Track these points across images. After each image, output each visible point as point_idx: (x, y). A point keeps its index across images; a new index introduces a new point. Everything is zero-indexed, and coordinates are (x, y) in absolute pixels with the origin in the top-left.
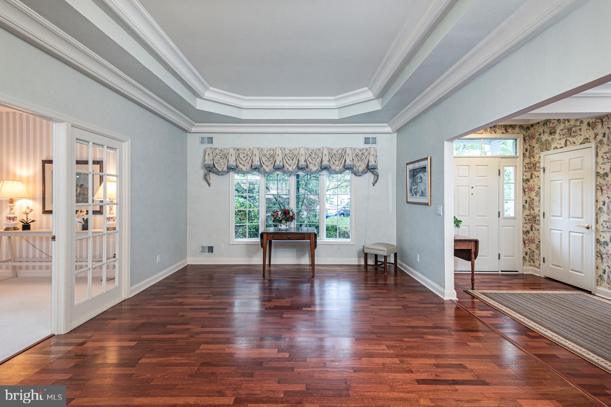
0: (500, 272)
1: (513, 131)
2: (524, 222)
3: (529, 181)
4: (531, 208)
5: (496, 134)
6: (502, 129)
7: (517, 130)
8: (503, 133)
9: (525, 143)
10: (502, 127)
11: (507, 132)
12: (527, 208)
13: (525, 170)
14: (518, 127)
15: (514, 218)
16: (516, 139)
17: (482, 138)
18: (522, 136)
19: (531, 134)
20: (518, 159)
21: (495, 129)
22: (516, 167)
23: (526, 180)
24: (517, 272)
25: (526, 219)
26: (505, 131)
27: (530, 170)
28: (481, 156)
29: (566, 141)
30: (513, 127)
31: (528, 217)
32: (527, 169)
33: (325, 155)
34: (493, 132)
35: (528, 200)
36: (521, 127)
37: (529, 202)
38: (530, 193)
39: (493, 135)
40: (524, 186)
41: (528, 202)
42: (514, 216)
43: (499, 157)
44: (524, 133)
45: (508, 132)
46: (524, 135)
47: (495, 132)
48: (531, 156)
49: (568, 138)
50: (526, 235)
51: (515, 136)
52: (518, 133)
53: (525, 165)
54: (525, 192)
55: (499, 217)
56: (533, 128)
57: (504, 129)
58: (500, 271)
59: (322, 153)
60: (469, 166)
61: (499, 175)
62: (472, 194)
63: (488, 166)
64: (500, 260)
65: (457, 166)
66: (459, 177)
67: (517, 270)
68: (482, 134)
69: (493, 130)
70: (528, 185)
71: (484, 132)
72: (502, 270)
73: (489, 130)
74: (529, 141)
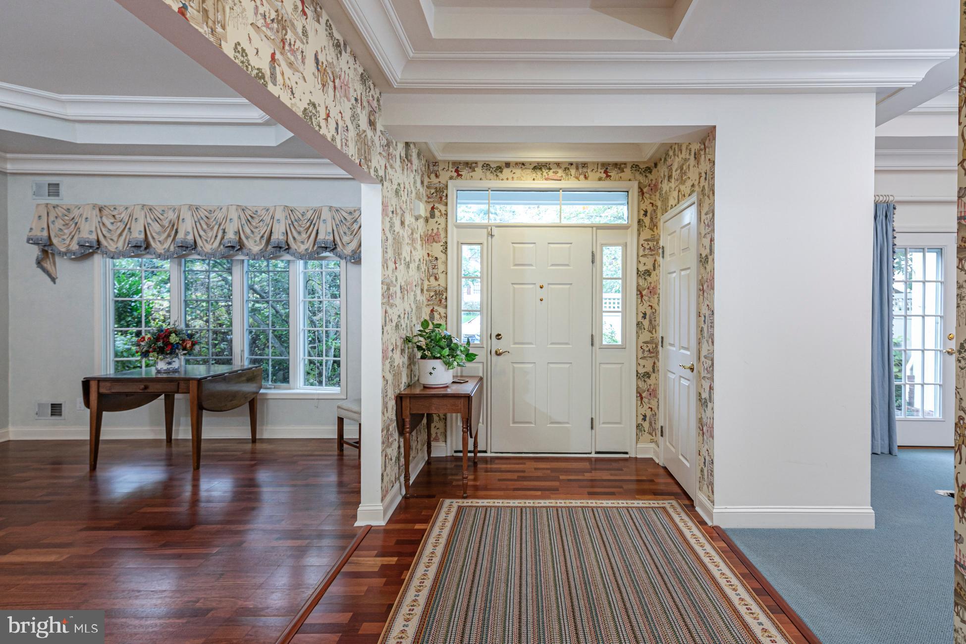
0: (593, 455)
1: (620, 175)
2: (640, 355)
3: (649, 275)
4: (653, 328)
5: (586, 182)
6: (599, 170)
7: (627, 172)
8: (600, 179)
9: (643, 198)
10: (600, 167)
11: (608, 176)
12: (646, 327)
13: (641, 253)
14: (629, 166)
15: (622, 348)
16: (628, 192)
17: (561, 189)
18: (635, 185)
19: (654, 182)
20: (629, 230)
21: (585, 170)
22: (625, 246)
23: (644, 273)
25: (644, 350)
26: (604, 175)
27: (653, 253)
28: (560, 225)
30: (619, 166)
31: (647, 346)
32: (647, 252)
33: (278, 220)
34: (582, 177)
35: (649, 311)
36: (635, 167)
37: (650, 316)
38: (652, 299)
39: (582, 183)
40: (641, 284)
41: (647, 317)
42: (620, 343)
43: (592, 227)
44: (641, 178)
45: (610, 176)
46: (640, 183)
47: (586, 178)
48: (654, 226)
50: (645, 381)
51: (624, 185)
52: (630, 180)
53: (642, 242)
54: (642, 296)
55: (592, 345)
56: (656, 170)
57: (603, 171)
58: (593, 452)
59: (273, 218)
60: (535, 243)
61: (593, 262)
62: (541, 300)
63: (571, 243)
64: (593, 431)
65: (513, 243)
66: (516, 265)
67: (626, 451)
68: (560, 180)
69: (581, 171)
70: (649, 282)
71: (564, 175)
72: (598, 450)
73: (573, 171)
74: (651, 195)
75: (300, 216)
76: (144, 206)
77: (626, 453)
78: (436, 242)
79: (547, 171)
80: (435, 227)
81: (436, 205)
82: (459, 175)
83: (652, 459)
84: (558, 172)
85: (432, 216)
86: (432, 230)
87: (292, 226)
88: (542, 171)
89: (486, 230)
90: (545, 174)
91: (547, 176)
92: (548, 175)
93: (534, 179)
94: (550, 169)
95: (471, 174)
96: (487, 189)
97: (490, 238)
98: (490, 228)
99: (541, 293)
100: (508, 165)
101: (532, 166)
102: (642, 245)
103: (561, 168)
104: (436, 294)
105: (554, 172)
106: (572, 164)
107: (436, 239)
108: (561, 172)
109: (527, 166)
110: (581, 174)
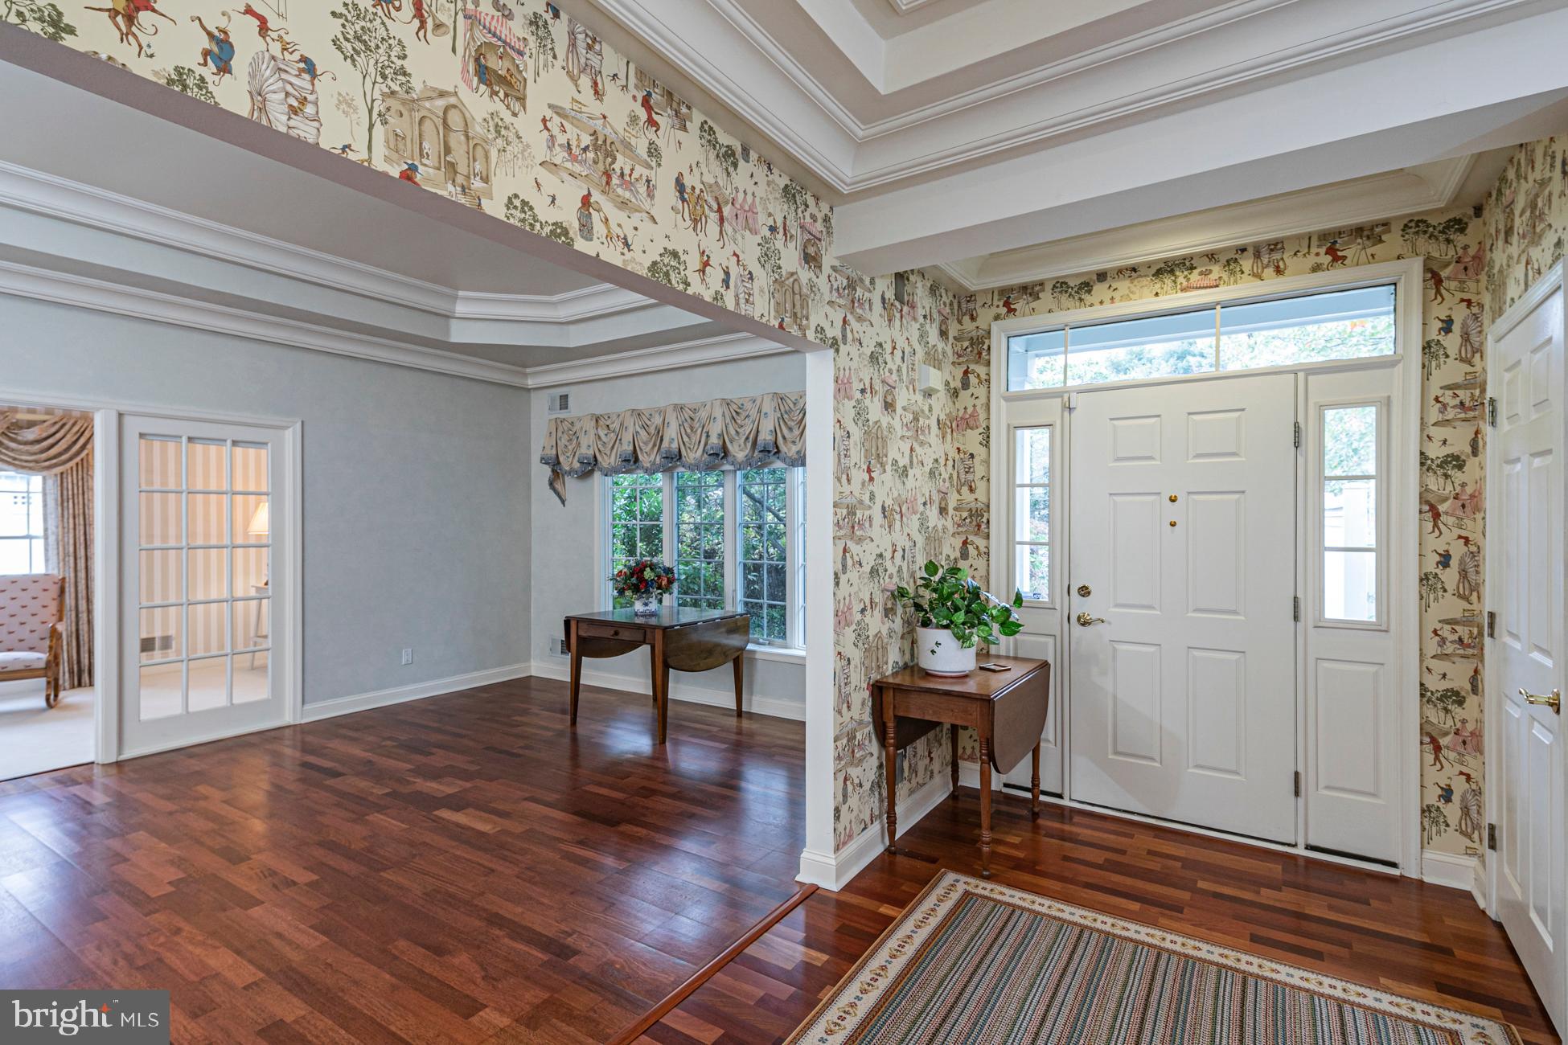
0: (1300, 851)
1: (1372, 250)
3: (1460, 466)
5: (1281, 279)
6: (1314, 250)
7: (1394, 240)
8: (1316, 268)
9: (1438, 292)
10: (1315, 242)
11: (1337, 259)
14: (1396, 228)
15: (1379, 629)
16: (1395, 284)
17: (1218, 303)
18: (1416, 266)
19: (1472, 251)
20: (1399, 367)
21: (1276, 256)
22: (1385, 406)
23: (1443, 462)
26: (1327, 259)
27: (1468, 415)
28: (1217, 374)
30: (1370, 232)
31: (1454, 631)
34: (1270, 271)
35: (1458, 550)
36: (1416, 226)
39: (1272, 284)
40: (1433, 487)
42: (1373, 618)
43: (1295, 372)
44: (1436, 250)
45: (1343, 258)
47: (1279, 271)
50: (1446, 710)
51: (1389, 269)
52: (1398, 257)
53: (1435, 391)
55: (1296, 618)
56: (1481, 220)
57: (1323, 250)
58: (1301, 845)
60: (1159, 416)
61: (1297, 445)
62: (1173, 524)
63: (1243, 410)
64: (1301, 800)
65: (1111, 419)
66: (1119, 459)
67: (1392, 860)
68: (1217, 286)
69: (1265, 261)
70: (1457, 482)
71: (1225, 276)
72: (1313, 842)
73: (1247, 264)
74: (1462, 282)
75: (792, 406)
76: (633, 410)
77: (1394, 865)
78: (971, 429)
79: (1186, 273)
80: (970, 403)
81: (972, 367)
82: (1011, 311)
83: (1468, 895)
84: (1211, 271)
85: (965, 385)
86: (965, 408)
87: (781, 421)
88: (1174, 275)
89: (1060, 399)
90: (1181, 279)
91: (1185, 284)
92: (1188, 280)
93: (1157, 294)
94: (1192, 268)
95: (1034, 305)
96: (1061, 327)
97: (1066, 414)
98: (1066, 396)
99: (1173, 512)
100: (1102, 276)
101: (1154, 270)
102: (1437, 399)
103: (1217, 261)
104: (971, 516)
105: (1201, 273)
106: (1243, 250)
107: (971, 423)
108: (1217, 271)
109: (1142, 271)
110: (1267, 266)
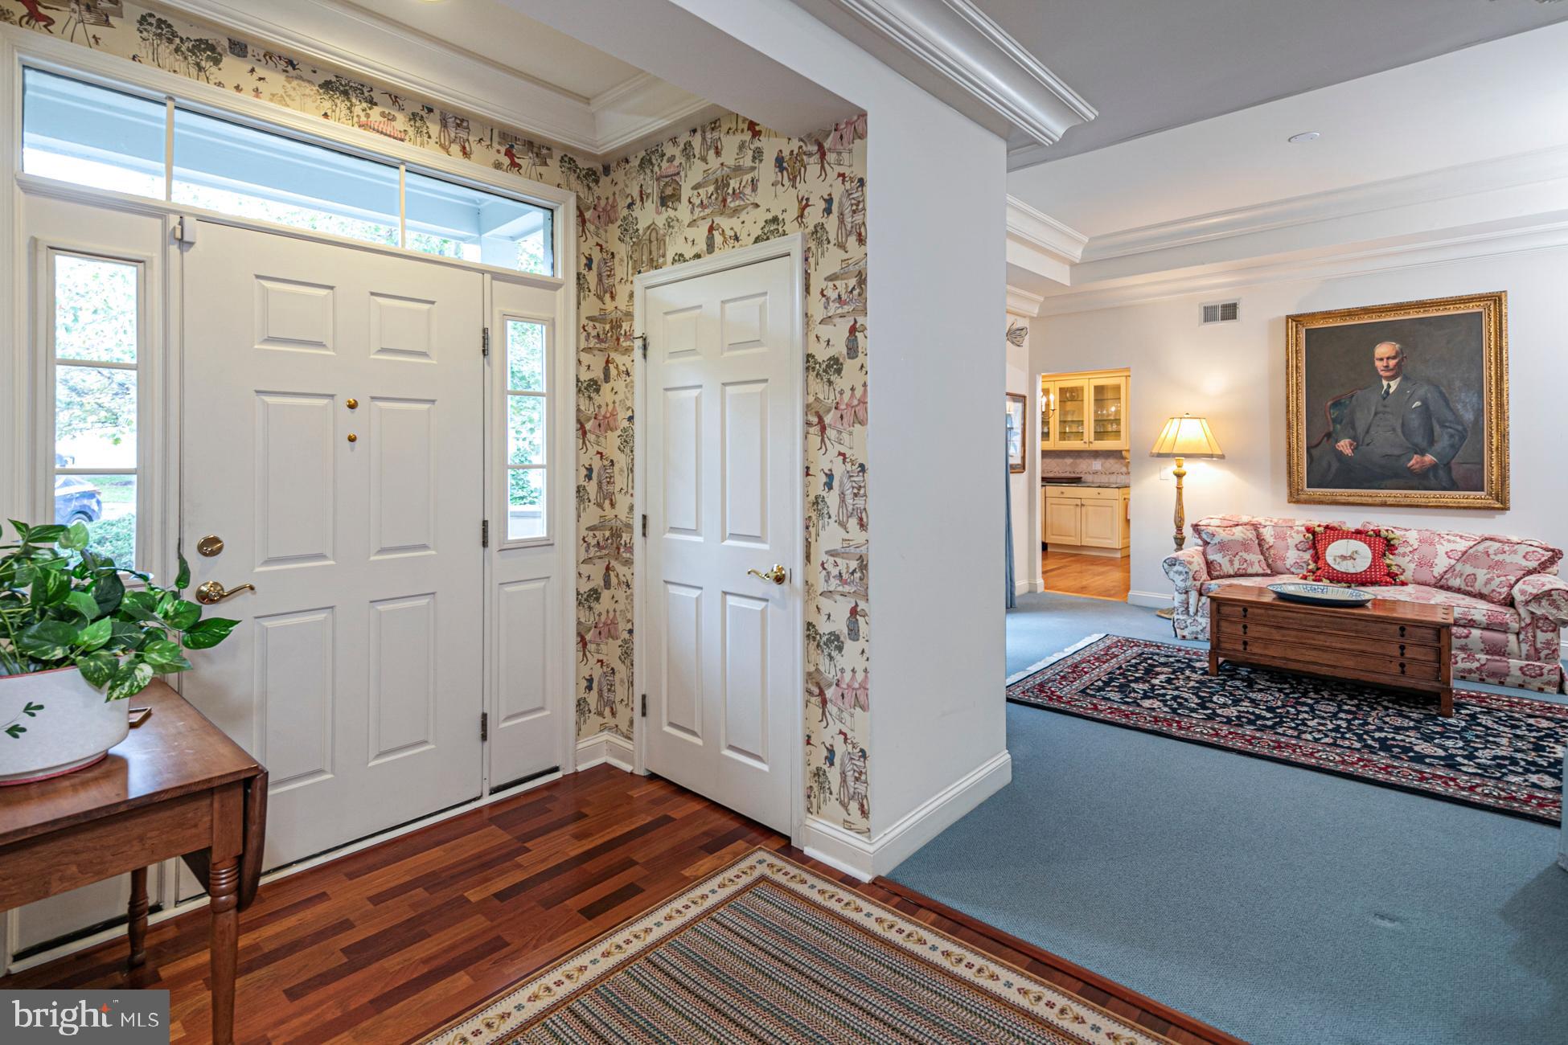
0: (486, 800)
1: (540, 169)
2: (583, 556)
3: (597, 391)
4: (607, 498)
5: (467, 162)
6: (496, 146)
7: (554, 167)
8: (498, 166)
9: (583, 231)
10: (496, 137)
11: (514, 164)
12: (593, 497)
13: (583, 345)
14: (557, 154)
15: (545, 544)
16: (553, 211)
17: (403, 162)
18: (572, 199)
19: (603, 203)
20: (560, 292)
21: (463, 134)
22: (552, 325)
23: (589, 385)
24: (555, 769)
25: (589, 545)
26: (506, 161)
27: (604, 345)
28: (403, 252)
29: (711, 229)
30: (539, 149)
31: (594, 536)
32: (593, 342)
34: (455, 149)
35: (597, 464)
36: (569, 161)
37: (599, 475)
38: (602, 439)
39: (452, 163)
40: (584, 409)
41: (595, 475)
42: (545, 535)
43: (483, 272)
44: (581, 189)
45: (519, 166)
46: (578, 197)
47: (466, 153)
48: (605, 292)
49: (717, 220)
50: (590, 608)
51: (547, 194)
52: (558, 186)
53: (584, 321)
54: (584, 433)
55: (485, 544)
56: (609, 179)
57: (503, 150)
58: (486, 795)
60: (332, 288)
61: (485, 352)
62: (352, 439)
63: (433, 303)
64: (487, 743)
65: (258, 277)
66: (271, 340)
67: (555, 764)
68: (402, 140)
69: (453, 135)
70: (597, 404)
71: (411, 132)
72: (495, 784)
73: (434, 129)
74: (597, 227)
79: (365, 105)
82: (40, 20)
84: (394, 119)
88: (348, 99)
89: (159, 222)
90: (357, 110)
91: (363, 119)
92: (368, 116)
93: (326, 115)
94: (372, 103)
95: (97, 31)
96: (161, 96)
97: (174, 249)
98: (174, 220)
99: (352, 422)
100: (238, 46)
101: (318, 77)
102: (584, 327)
103: (401, 109)
105: (383, 114)
106: (430, 108)
108: (401, 122)
109: (304, 70)
110: (454, 141)
